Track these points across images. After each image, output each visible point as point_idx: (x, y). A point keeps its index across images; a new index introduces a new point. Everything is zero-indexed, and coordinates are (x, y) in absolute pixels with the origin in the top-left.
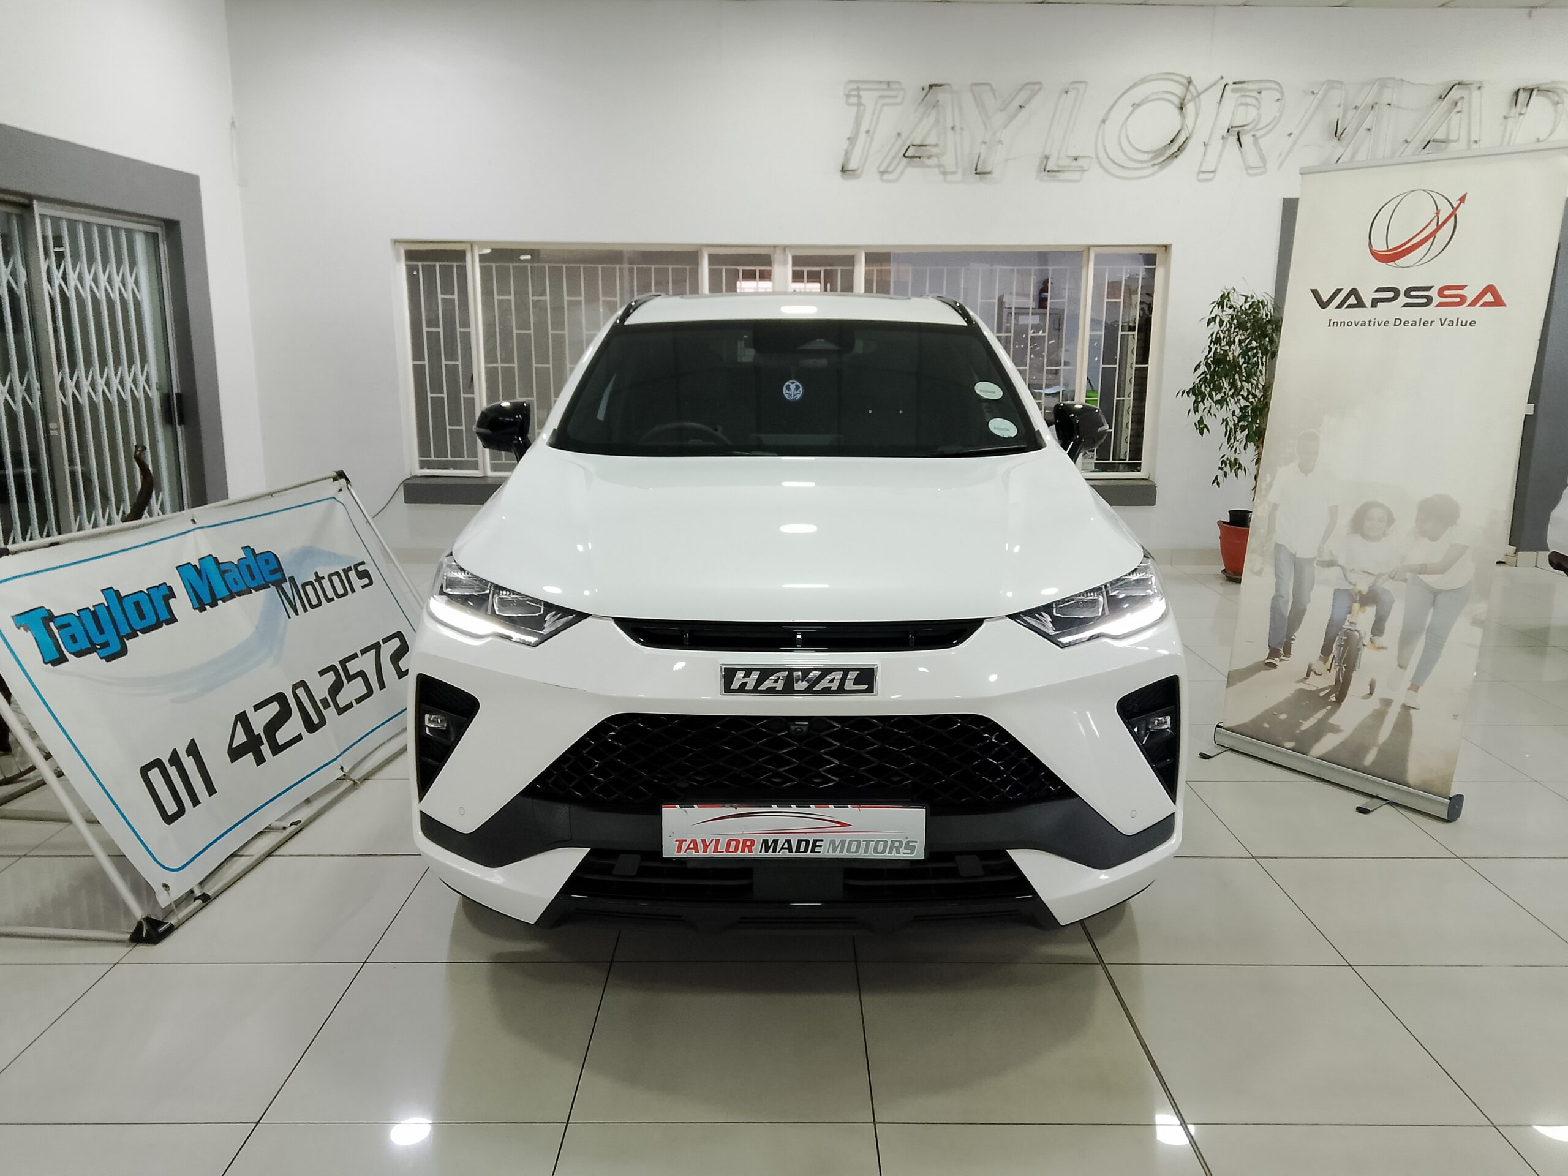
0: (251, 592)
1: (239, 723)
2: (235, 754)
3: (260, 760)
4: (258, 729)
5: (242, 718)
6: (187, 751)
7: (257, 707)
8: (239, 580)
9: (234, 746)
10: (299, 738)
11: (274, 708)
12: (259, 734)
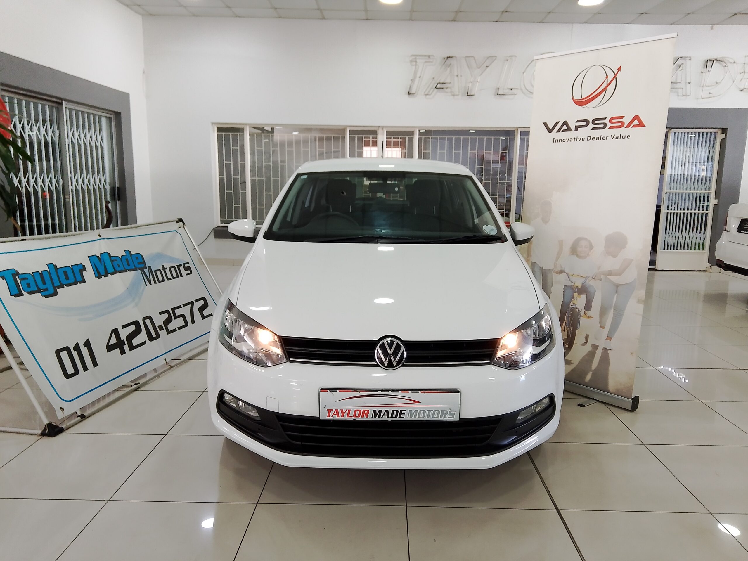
0: (127, 272)
1: (113, 334)
2: (110, 348)
3: (123, 352)
4: (123, 337)
5: (115, 331)
6: (84, 344)
7: (124, 327)
8: (121, 265)
9: (110, 344)
10: (144, 343)
11: (133, 328)
12: (124, 340)
